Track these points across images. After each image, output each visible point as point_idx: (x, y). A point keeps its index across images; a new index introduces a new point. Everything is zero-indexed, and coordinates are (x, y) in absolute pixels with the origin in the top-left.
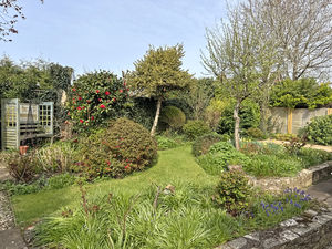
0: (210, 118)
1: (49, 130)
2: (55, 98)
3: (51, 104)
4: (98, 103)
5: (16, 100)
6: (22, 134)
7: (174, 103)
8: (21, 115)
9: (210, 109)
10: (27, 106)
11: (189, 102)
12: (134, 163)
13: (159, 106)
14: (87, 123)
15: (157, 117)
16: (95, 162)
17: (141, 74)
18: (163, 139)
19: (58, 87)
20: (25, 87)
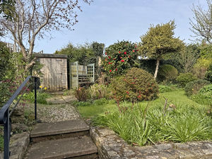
0: (198, 73)
1: (93, 80)
2: (95, 61)
3: (93, 65)
4: (120, 59)
5: (77, 62)
6: (80, 81)
7: (169, 62)
8: (79, 71)
9: (197, 65)
10: (82, 67)
11: (180, 61)
12: (144, 94)
13: (158, 64)
14: (113, 72)
15: (156, 72)
16: (120, 92)
17: (145, 43)
18: (162, 86)
19: (96, 55)
20: (80, 56)
